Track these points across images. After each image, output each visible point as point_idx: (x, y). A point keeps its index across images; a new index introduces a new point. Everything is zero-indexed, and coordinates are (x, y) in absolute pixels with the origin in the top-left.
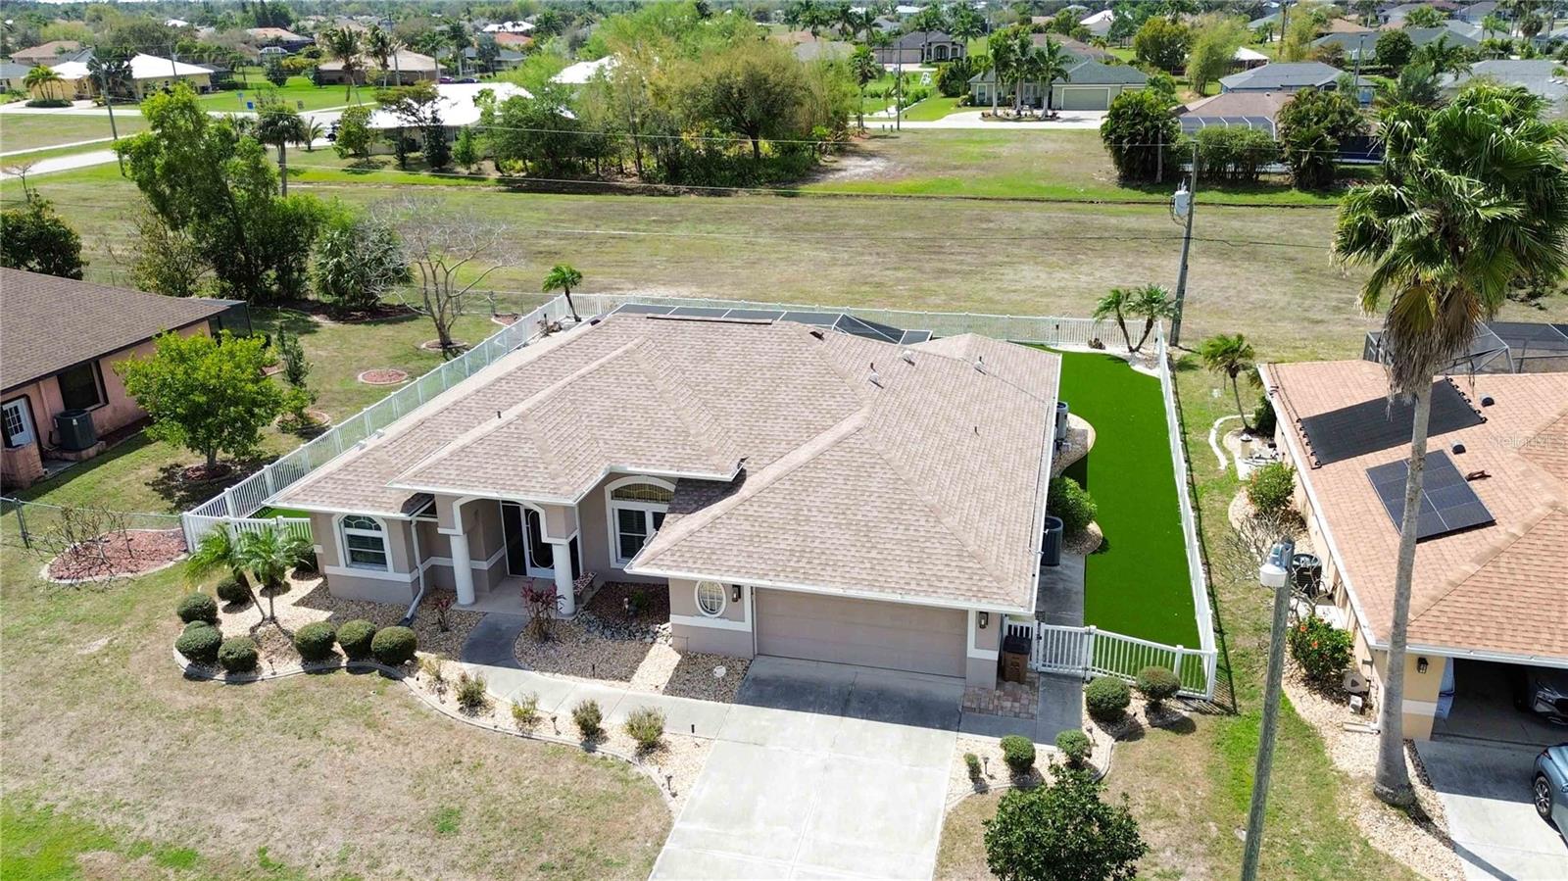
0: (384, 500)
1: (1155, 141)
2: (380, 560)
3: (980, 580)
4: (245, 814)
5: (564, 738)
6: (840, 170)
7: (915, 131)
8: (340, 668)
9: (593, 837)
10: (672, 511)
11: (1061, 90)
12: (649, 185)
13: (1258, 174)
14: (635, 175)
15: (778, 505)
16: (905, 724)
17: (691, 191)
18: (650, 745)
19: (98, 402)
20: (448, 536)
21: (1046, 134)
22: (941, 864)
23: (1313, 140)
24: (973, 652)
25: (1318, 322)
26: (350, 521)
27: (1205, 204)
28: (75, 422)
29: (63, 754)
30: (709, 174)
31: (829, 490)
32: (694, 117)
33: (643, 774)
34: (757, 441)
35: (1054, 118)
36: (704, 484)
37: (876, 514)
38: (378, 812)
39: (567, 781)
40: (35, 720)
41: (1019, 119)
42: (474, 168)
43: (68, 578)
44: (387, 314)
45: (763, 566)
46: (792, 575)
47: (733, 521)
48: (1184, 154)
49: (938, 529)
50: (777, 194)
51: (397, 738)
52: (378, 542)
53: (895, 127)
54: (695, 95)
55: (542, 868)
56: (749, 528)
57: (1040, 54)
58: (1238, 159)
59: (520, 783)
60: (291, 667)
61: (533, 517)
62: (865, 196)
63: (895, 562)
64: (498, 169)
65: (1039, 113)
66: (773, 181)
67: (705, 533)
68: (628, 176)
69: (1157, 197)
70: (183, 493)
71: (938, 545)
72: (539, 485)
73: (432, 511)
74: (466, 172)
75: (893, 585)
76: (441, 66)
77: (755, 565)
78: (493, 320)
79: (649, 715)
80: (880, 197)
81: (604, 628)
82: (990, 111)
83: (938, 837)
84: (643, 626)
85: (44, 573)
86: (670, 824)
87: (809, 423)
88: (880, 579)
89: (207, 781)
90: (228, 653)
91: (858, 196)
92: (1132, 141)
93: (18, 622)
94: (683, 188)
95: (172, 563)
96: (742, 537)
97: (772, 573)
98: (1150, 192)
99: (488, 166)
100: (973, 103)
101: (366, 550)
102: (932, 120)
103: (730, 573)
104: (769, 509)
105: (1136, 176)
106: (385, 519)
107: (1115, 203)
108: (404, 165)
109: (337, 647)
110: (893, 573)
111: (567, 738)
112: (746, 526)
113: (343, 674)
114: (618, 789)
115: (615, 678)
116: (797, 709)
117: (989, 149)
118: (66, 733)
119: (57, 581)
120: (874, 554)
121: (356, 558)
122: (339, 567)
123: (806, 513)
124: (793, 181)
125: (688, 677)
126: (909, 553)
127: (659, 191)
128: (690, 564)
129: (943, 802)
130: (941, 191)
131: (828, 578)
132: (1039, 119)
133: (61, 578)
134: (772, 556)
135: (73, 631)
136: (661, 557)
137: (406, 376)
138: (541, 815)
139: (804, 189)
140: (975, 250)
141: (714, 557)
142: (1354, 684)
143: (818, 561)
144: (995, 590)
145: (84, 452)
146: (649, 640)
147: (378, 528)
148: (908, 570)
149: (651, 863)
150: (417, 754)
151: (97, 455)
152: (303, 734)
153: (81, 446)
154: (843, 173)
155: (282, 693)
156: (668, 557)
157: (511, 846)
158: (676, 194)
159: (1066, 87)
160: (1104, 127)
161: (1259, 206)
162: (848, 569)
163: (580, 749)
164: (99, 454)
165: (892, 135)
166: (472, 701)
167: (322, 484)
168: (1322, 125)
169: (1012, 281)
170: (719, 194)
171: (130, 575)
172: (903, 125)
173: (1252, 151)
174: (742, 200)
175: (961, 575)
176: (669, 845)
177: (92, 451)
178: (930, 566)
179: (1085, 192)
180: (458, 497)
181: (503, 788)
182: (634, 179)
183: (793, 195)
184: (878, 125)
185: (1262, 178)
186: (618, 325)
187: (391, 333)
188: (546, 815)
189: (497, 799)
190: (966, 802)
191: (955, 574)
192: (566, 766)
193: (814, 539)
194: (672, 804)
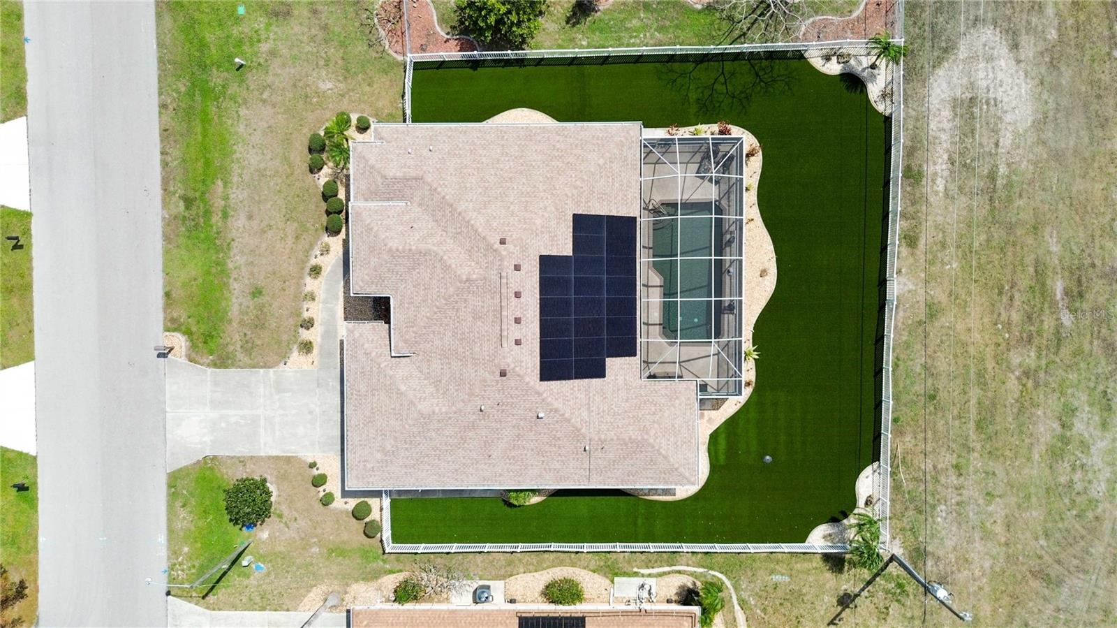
4: (247, 222)
5: (304, 313)
9: (260, 344)
22: (273, 457)
33: (293, 349)
38: (256, 267)
59: (279, 309)
67: (363, 351)
83: (285, 455)
86: (271, 368)
111: (304, 315)
114: (284, 344)
129: (303, 454)
138: (267, 323)
149: (254, 367)
152: (286, 216)
163: (300, 322)
176: (262, 371)
181: (276, 305)
188: (267, 325)
189: (270, 305)
190: (305, 462)
191: (357, 460)
192: (291, 322)
193: (365, 399)
194: (282, 365)
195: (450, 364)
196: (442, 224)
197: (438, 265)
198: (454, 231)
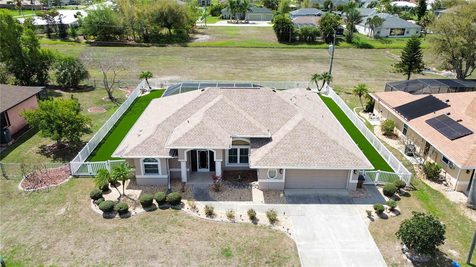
0: (162, 152)
1: (289, 31)
2: (156, 172)
3: (356, 161)
4: (158, 261)
5: (245, 221)
6: (197, 38)
7: (211, 27)
8: (157, 208)
9: (275, 251)
10: (252, 148)
11: (248, 15)
12: (138, 44)
13: (316, 39)
14: (133, 40)
15: (289, 144)
16: (339, 204)
17: (153, 45)
18: (273, 220)
19: (7, 125)
20: (180, 162)
21: (249, 28)
22: (377, 243)
23: (330, 30)
24: (351, 181)
25: (358, 80)
26: (146, 160)
27: (304, 48)
28: (5, 133)
29: (77, 251)
30: (158, 40)
31: (302, 138)
32: (152, 23)
33: (277, 229)
34: (270, 125)
35: (248, 23)
36: (259, 139)
37: (319, 144)
38: (203, 253)
39: (256, 234)
40: (58, 240)
41: (237, 23)
42: (76, 38)
43: (31, 188)
44: (82, 89)
45: (292, 163)
46: (302, 164)
47: (277, 150)
48: (296, 34)
49: (339, 147)
50: (181, 46)
51: (192, 228)
52: (156, 166)
53: (205, 25)
54: (152, 15)
55: (267, 263)
56: (283, 151)
57: (243, 4)
58: (310, 35)
59: (242, 238)
60: (140, 210)
61: (212, 153)
62: (208, 47)
63: (330, 158)
64: (85, 38)
65: (243, 21)
66: (179, 42)
68: (130, 40)
69: (290, 46)
70: (53, 155)
71: (340, 152)
72: (217, 143)
73: (177, 154)
74: (74, 40)
75: (332, 164)
76: (42, 4)
77: (289, 162)
78: (120, 89)
79: (272, 211)
80: (213, 47)
81: (235, 185)
82: (230, 21)
83: (371, 235)
84: (247, 184)
85: (20, 188)
86: (295, 243)
87: (283, 118)
88: (328, 163)
89: (138, 252)
90: (120, 208)
91: (206, 47)
92: (283, 30)
93: (23, 206)
94: (150, 44)
95: (68, 180)
96: (282, 154)
97: (295, 164)
98: (288, 45)
99: (81, 38)
100: (223, 18)
101: (151, 169)
102: (213, 23)
103: (283, 166)
104: (286, 145)
105: (283, 40)
106: (160, 158)
107: (280, 48)
108: (49, 37)
109: (154, 202)
110: (331, 161)
111: (246, 221)
112: (282, 151)
113: (159, 210)
114: (272, 235)
115: (247, 200)
116: (306, 203)
117: (237, 32)
118: (73, 243)
119: (27, 190)
120: (323, 156)
121: (147, 172)
122: (142, 176)
123: (298, 145)
124: (184, 42)
125: (269, 198)
126: (333, 155)
127: (143, 45)
128: (270, 164)
130: (230, 45)
131: (313, 164)
132: (244, 23)
133: (28, 189)
134: (293, 159)
135: (48, 207)
136: (260, 162)
137: (104, 109)
138: (255, 246)
139: (189, 44)
140: (254, 63)
141: (276, 161)
142: (442, 178)
143: (308, 160)
144: (362, 163)
145: (9, 143)
146: (250, 188)
147: (157, 161)
148: (335, 160)
149: (298, 256)
150: (203, 233)
151: (13, 144)
152: (161, 232)
153: (7, 141)
154: (199, 39)
155: (143, 219)
156: (262, 162)
157: (253, 257)
158: (148, 46)
159: (250, 14)
160: (274, 26)
161: (318, 48)
162: (317, 161)
163: (252, 224)
164: (13, 143)
165: (205, 28)
166: (210, 213)
167: (137, 149)
168: (331, 26)
169: (270, 71)
170: (163, 46)
171: (55, 185)
172: (207, 25)
173: (314, 33)
174: (170, 48)
175: (350, 160)
176: (299, 250)
177: (11, 143)
178: (341, 158)
179: (271, 45)
180: (185, 149)
181: (237, 239)
182: (133, 42)
183: (186, 46)
184: (200, 25)
185: (316, 40)
186: (212, 91)
187: (89, 95)
188: (257, 246)
189: (238, 243)
190: (370, 224)
191: (349, 159)
192: (252, 230)
193: (304, 153)
194: (291, 237)
195: (272, 113)
196: (189, 115)
197: (214, 110)
198: (194, 109)
